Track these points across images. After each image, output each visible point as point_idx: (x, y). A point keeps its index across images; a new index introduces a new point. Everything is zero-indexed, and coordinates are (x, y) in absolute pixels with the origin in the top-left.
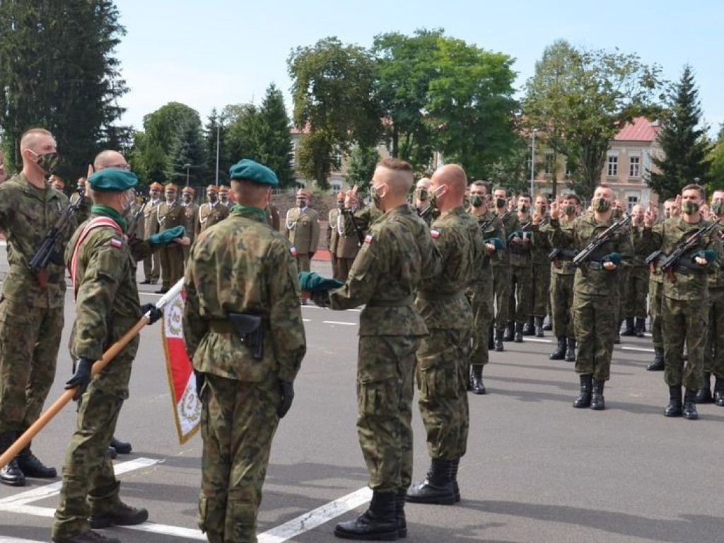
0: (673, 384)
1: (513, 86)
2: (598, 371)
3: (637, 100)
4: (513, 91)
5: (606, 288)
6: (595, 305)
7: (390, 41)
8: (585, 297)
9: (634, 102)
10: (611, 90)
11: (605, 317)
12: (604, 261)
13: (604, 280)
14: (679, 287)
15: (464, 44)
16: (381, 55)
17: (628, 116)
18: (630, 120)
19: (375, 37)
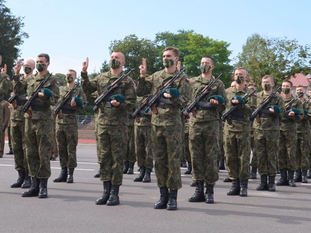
0: (161, 186)
1: (229, 58)
2: (113, 178)
3: (297, 64)
4: (229, 61)
5: (116, 120)
6: (109, 132)
7: (164, 36)
8: (103, 127)
9: (295, 65)
10: (283, 59)
11: (116, 140)
12: (111, 100)
13: (115, 115)
14: (160, 117)
15: (202, 37)
16: (160, 44)
17: (293, 73)
18: (293, 75)
19: (156, 34)
